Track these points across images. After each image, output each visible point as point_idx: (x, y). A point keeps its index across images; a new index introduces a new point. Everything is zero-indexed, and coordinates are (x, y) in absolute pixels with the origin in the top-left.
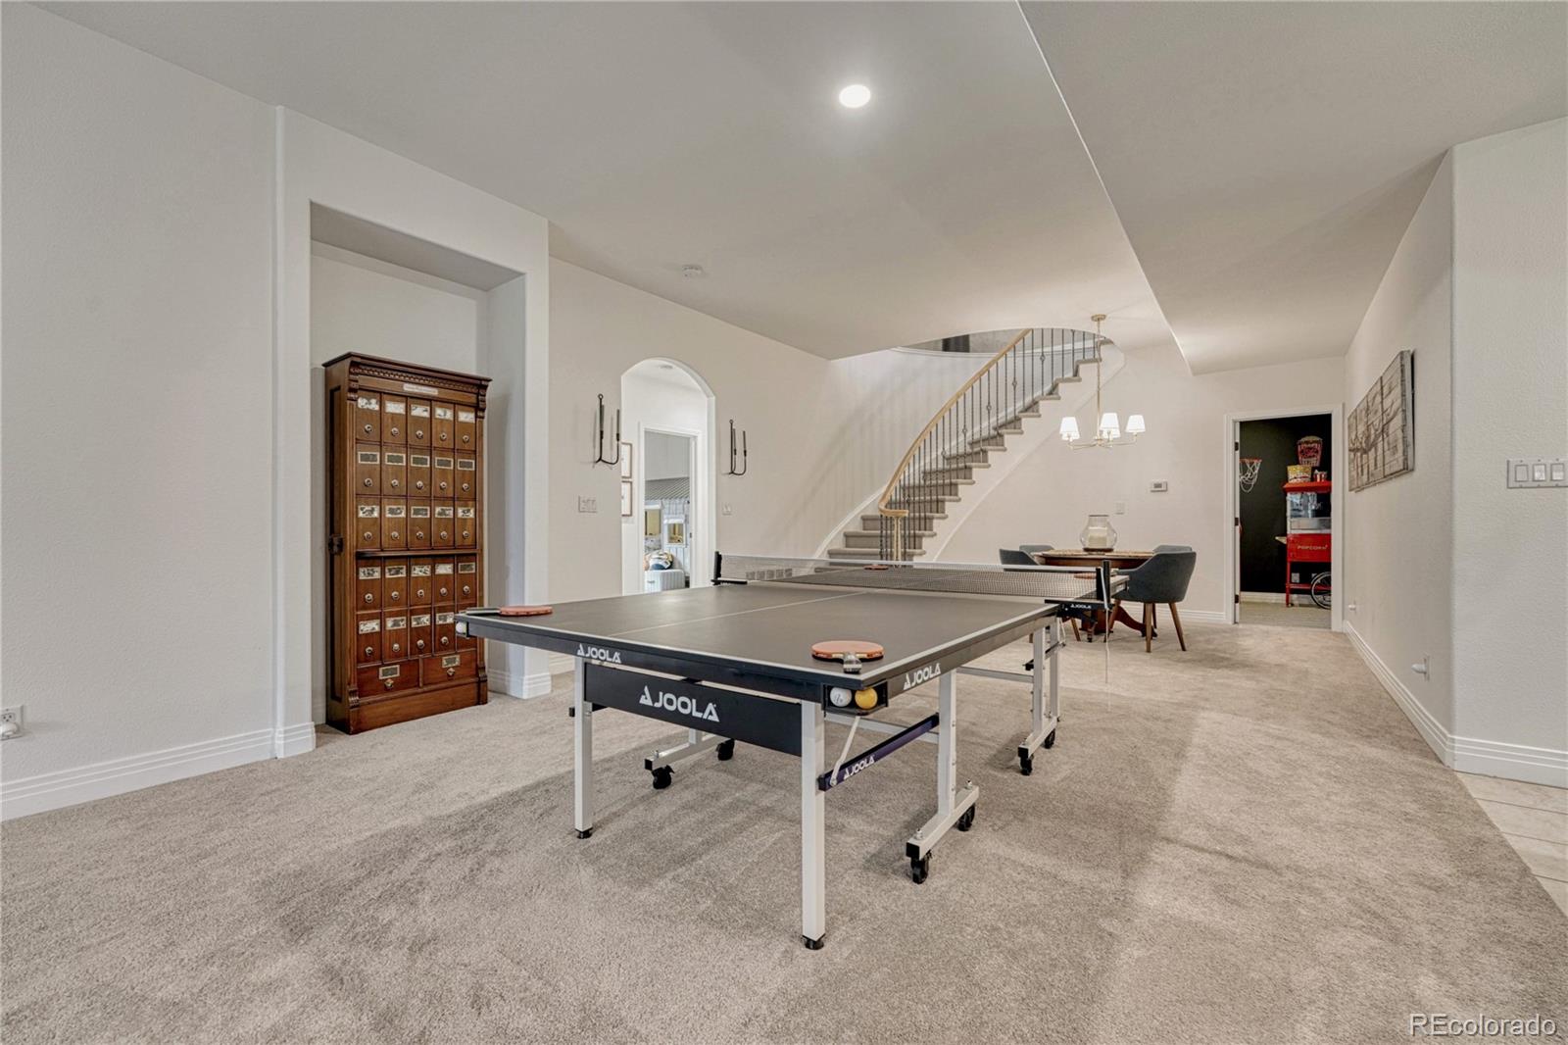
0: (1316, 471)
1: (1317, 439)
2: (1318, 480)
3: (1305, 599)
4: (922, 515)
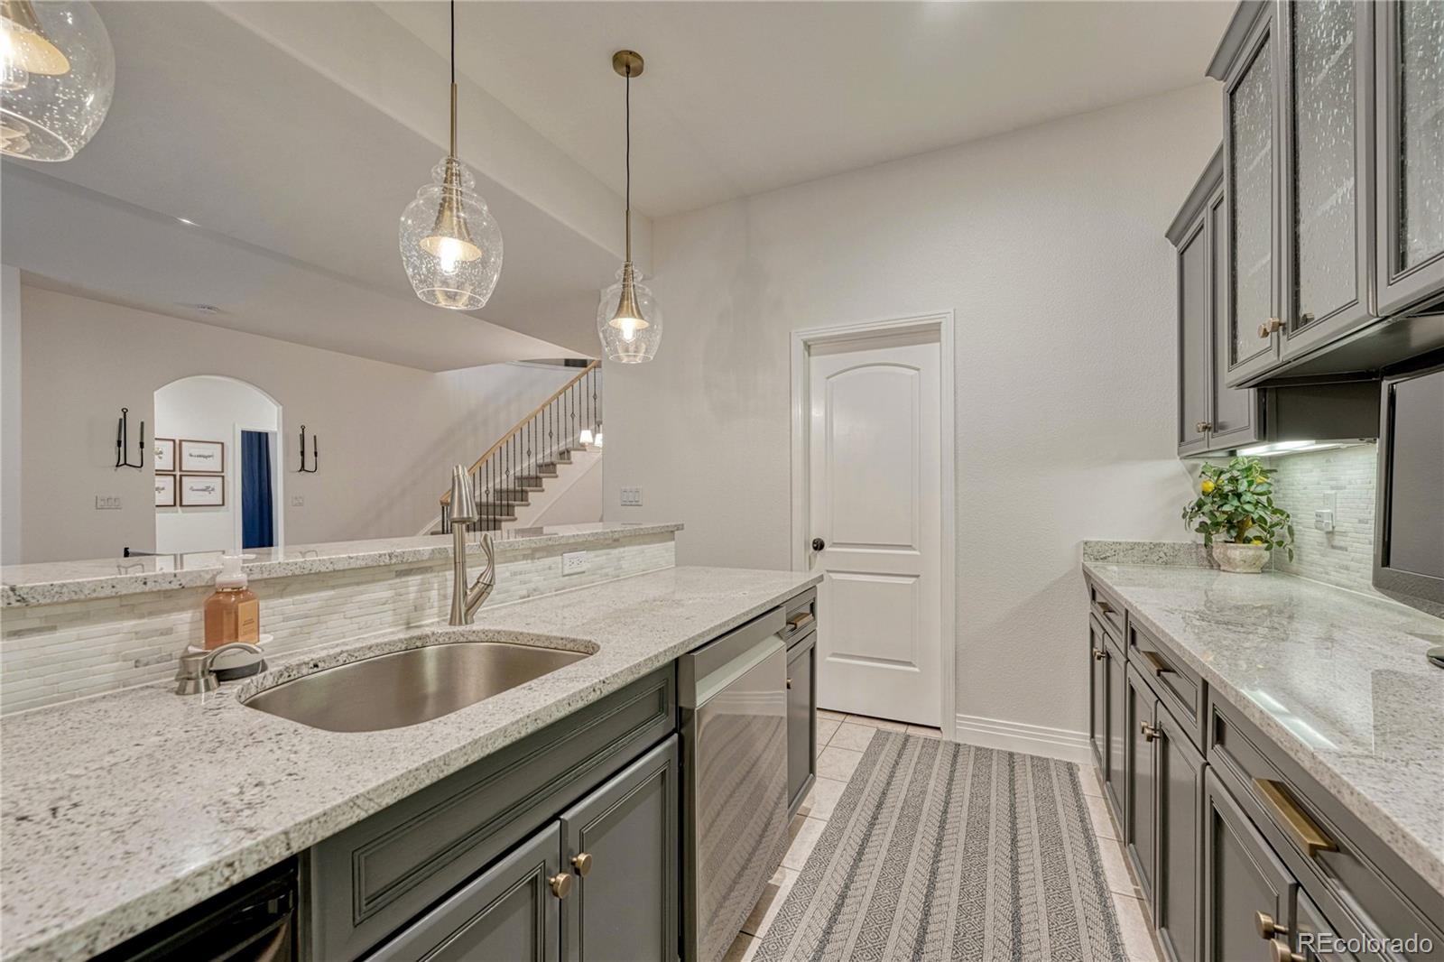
4: (491, 517)
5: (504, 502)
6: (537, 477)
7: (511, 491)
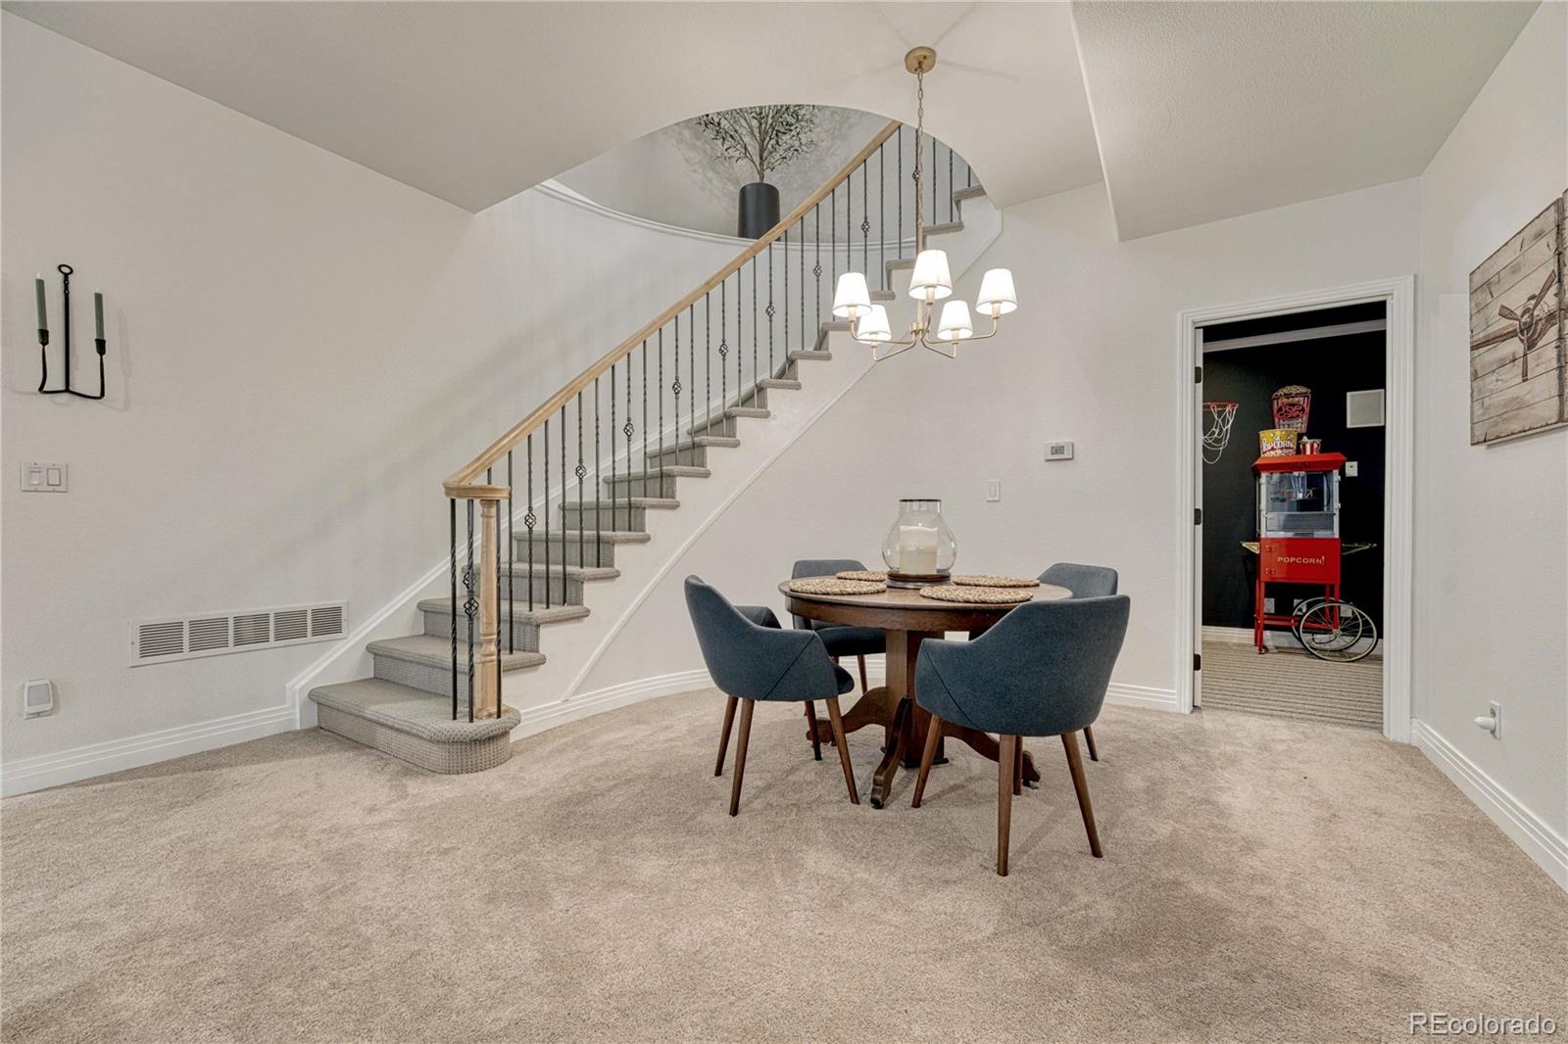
0: (1305, 439)
1: (1303, 390)
2: (1308, 452)
3: (1284, 639)
4: (556, 571)
5: (622, 500)
6: (694, 446)
7: (637, 479)
